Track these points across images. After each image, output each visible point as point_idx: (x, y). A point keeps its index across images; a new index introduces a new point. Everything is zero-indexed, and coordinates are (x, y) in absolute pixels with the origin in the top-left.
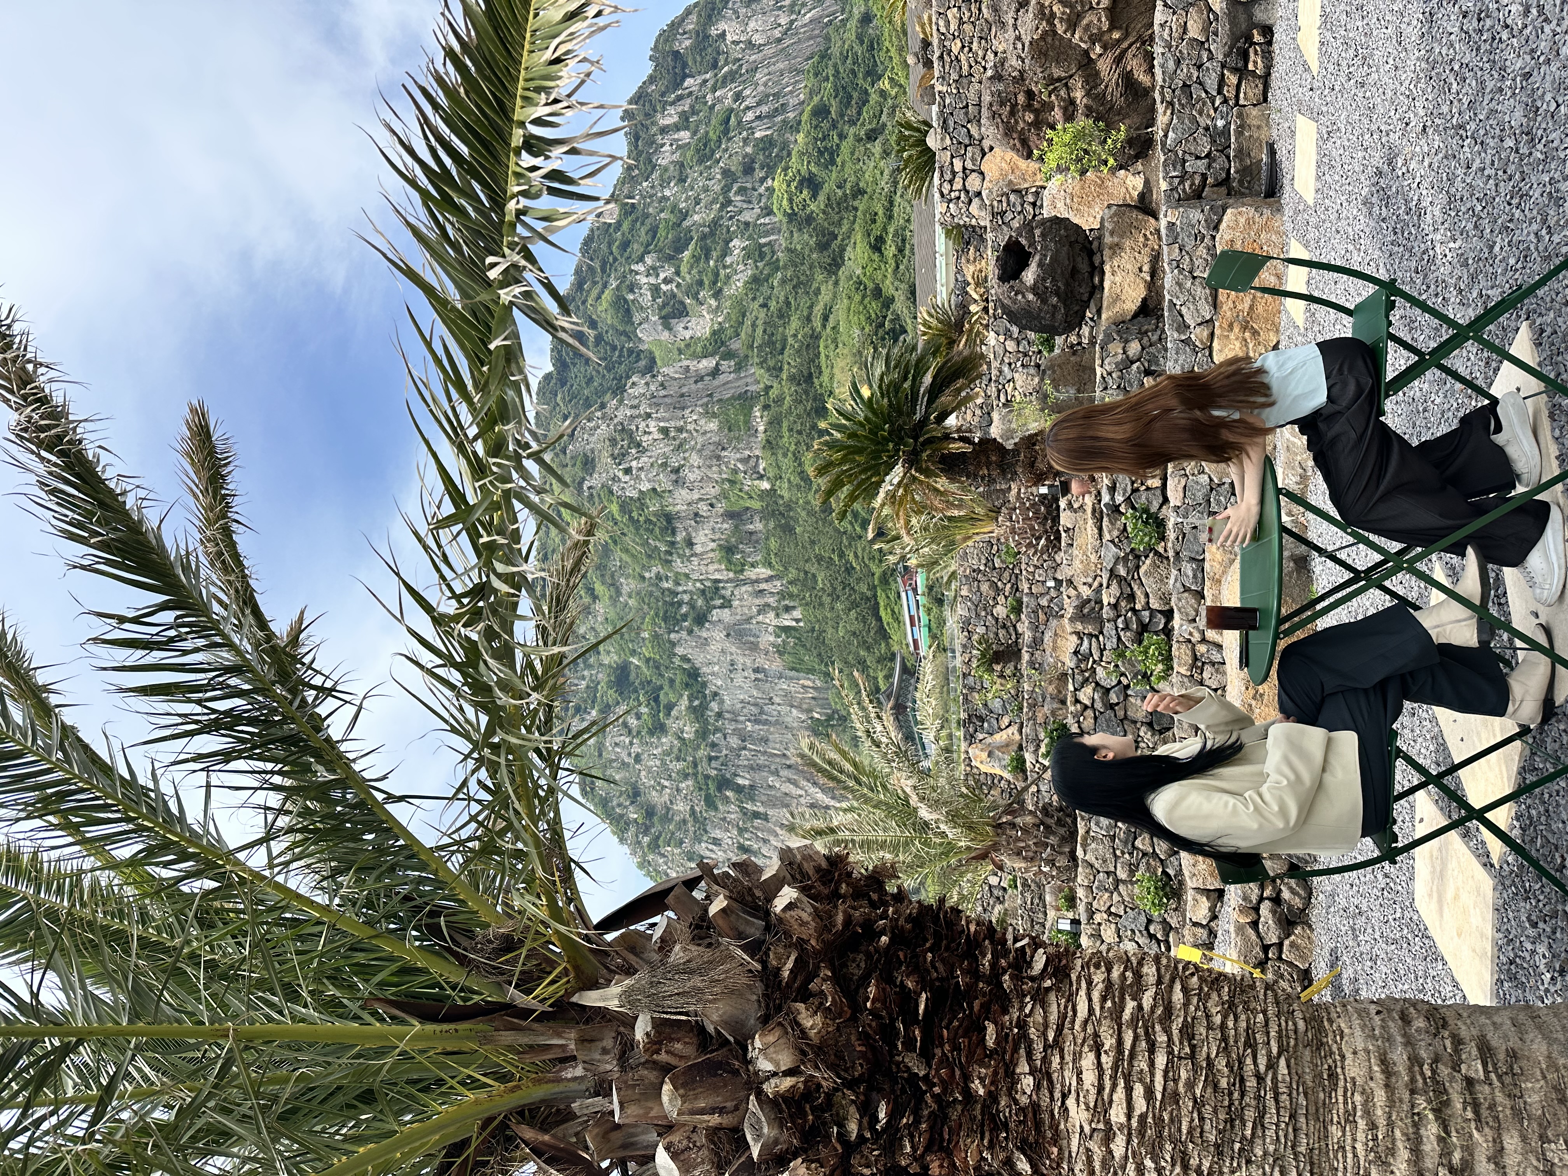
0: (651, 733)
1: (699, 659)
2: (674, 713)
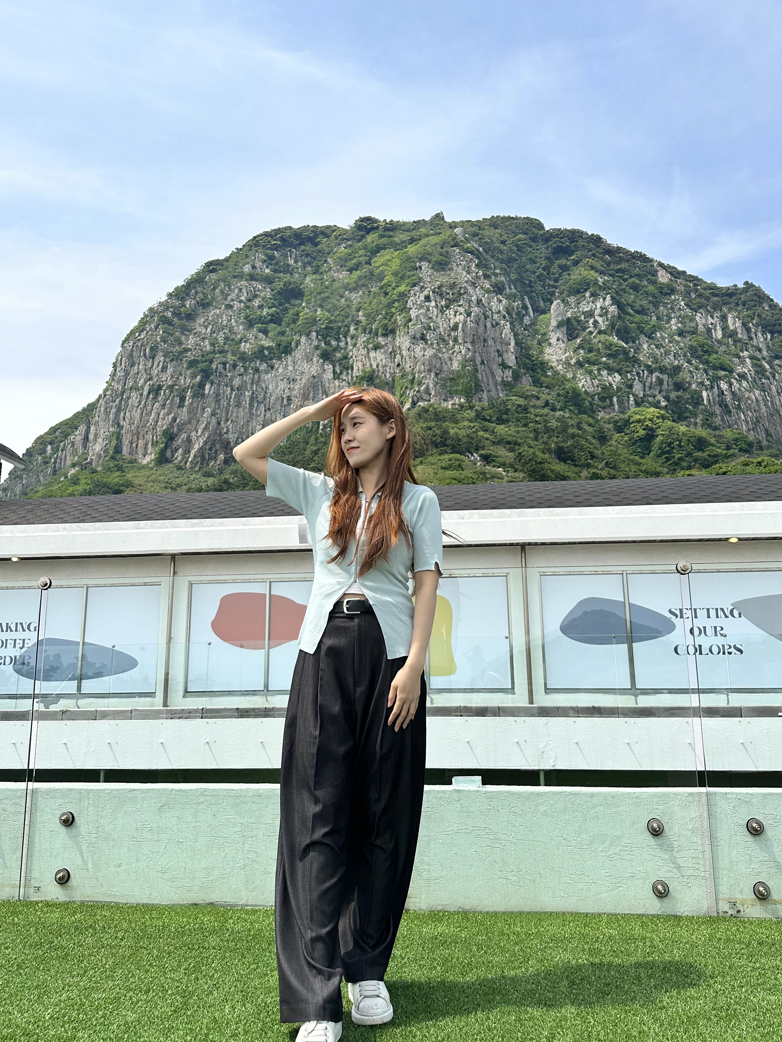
0: (246, 317)
1: (298, 354)
2: (261, 335)
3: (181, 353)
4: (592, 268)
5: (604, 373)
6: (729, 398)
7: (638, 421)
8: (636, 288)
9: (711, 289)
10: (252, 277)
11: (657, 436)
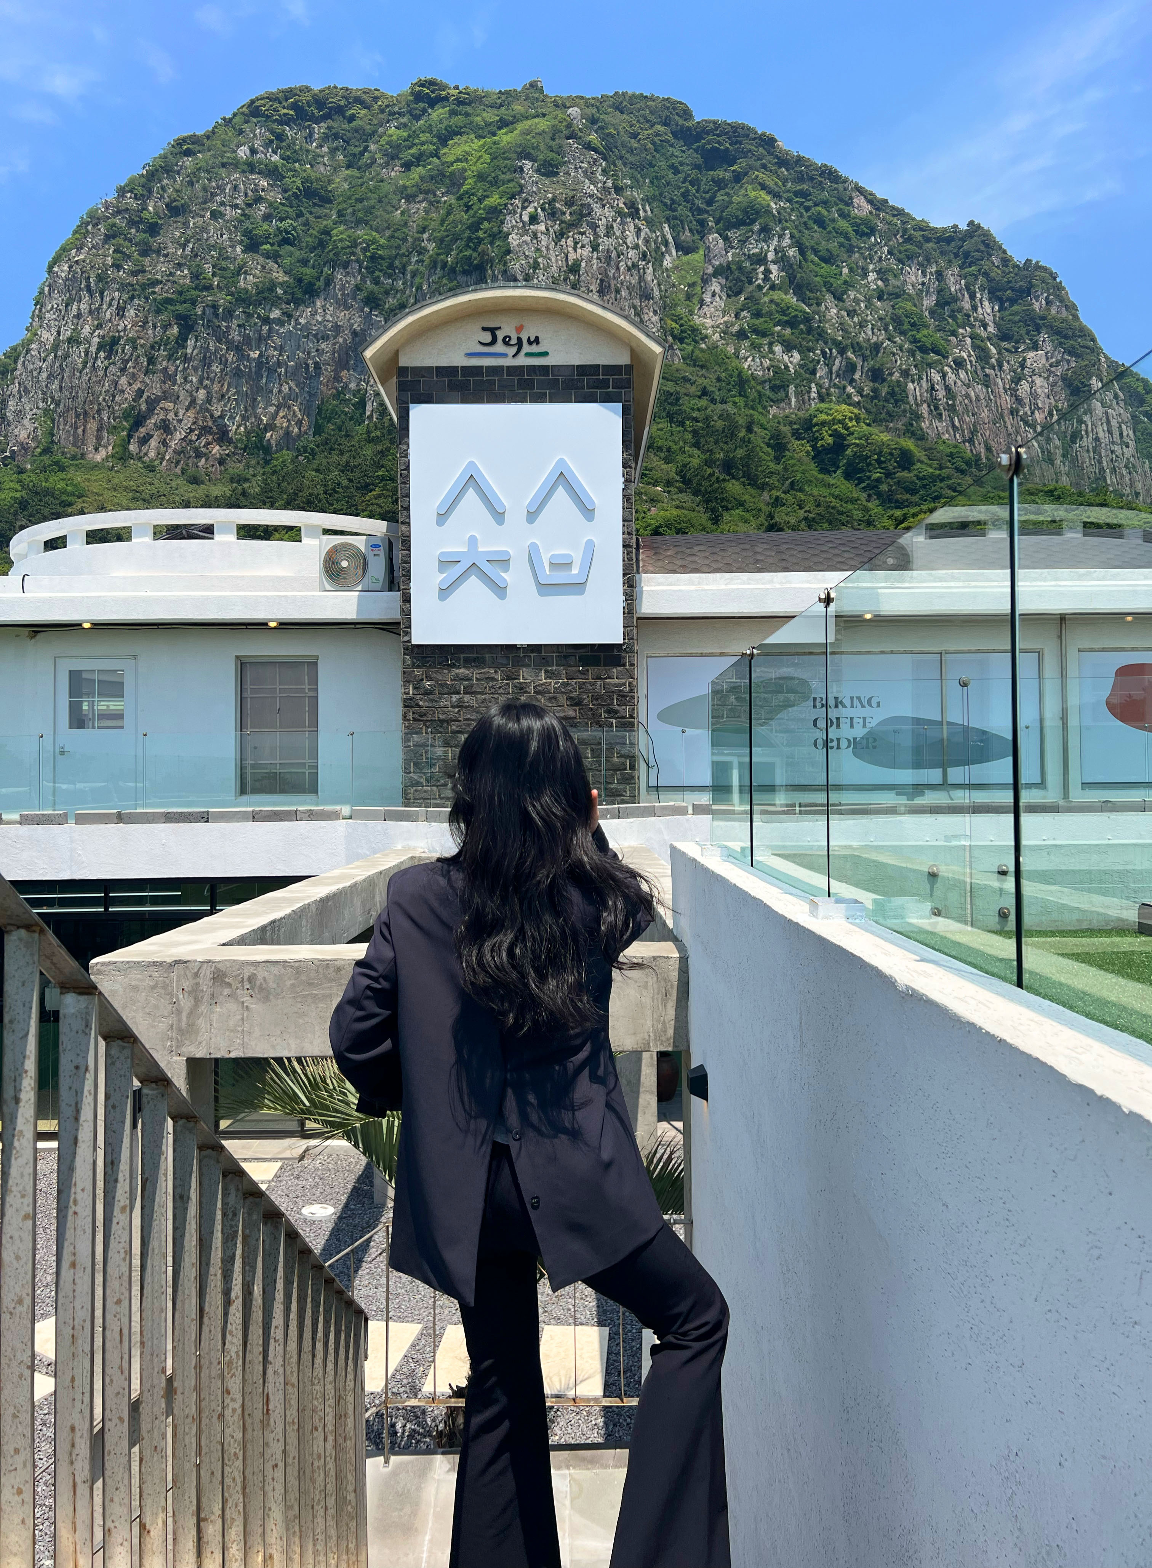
1: (330, 296)
3: (144, 287)
4: (763, 187)
5: (778, 349)
6: (941, 394)
7: (823, 423)
8: (820, 222)
9: (921, 229)
10: (251, 167)
11: (849, 446)
